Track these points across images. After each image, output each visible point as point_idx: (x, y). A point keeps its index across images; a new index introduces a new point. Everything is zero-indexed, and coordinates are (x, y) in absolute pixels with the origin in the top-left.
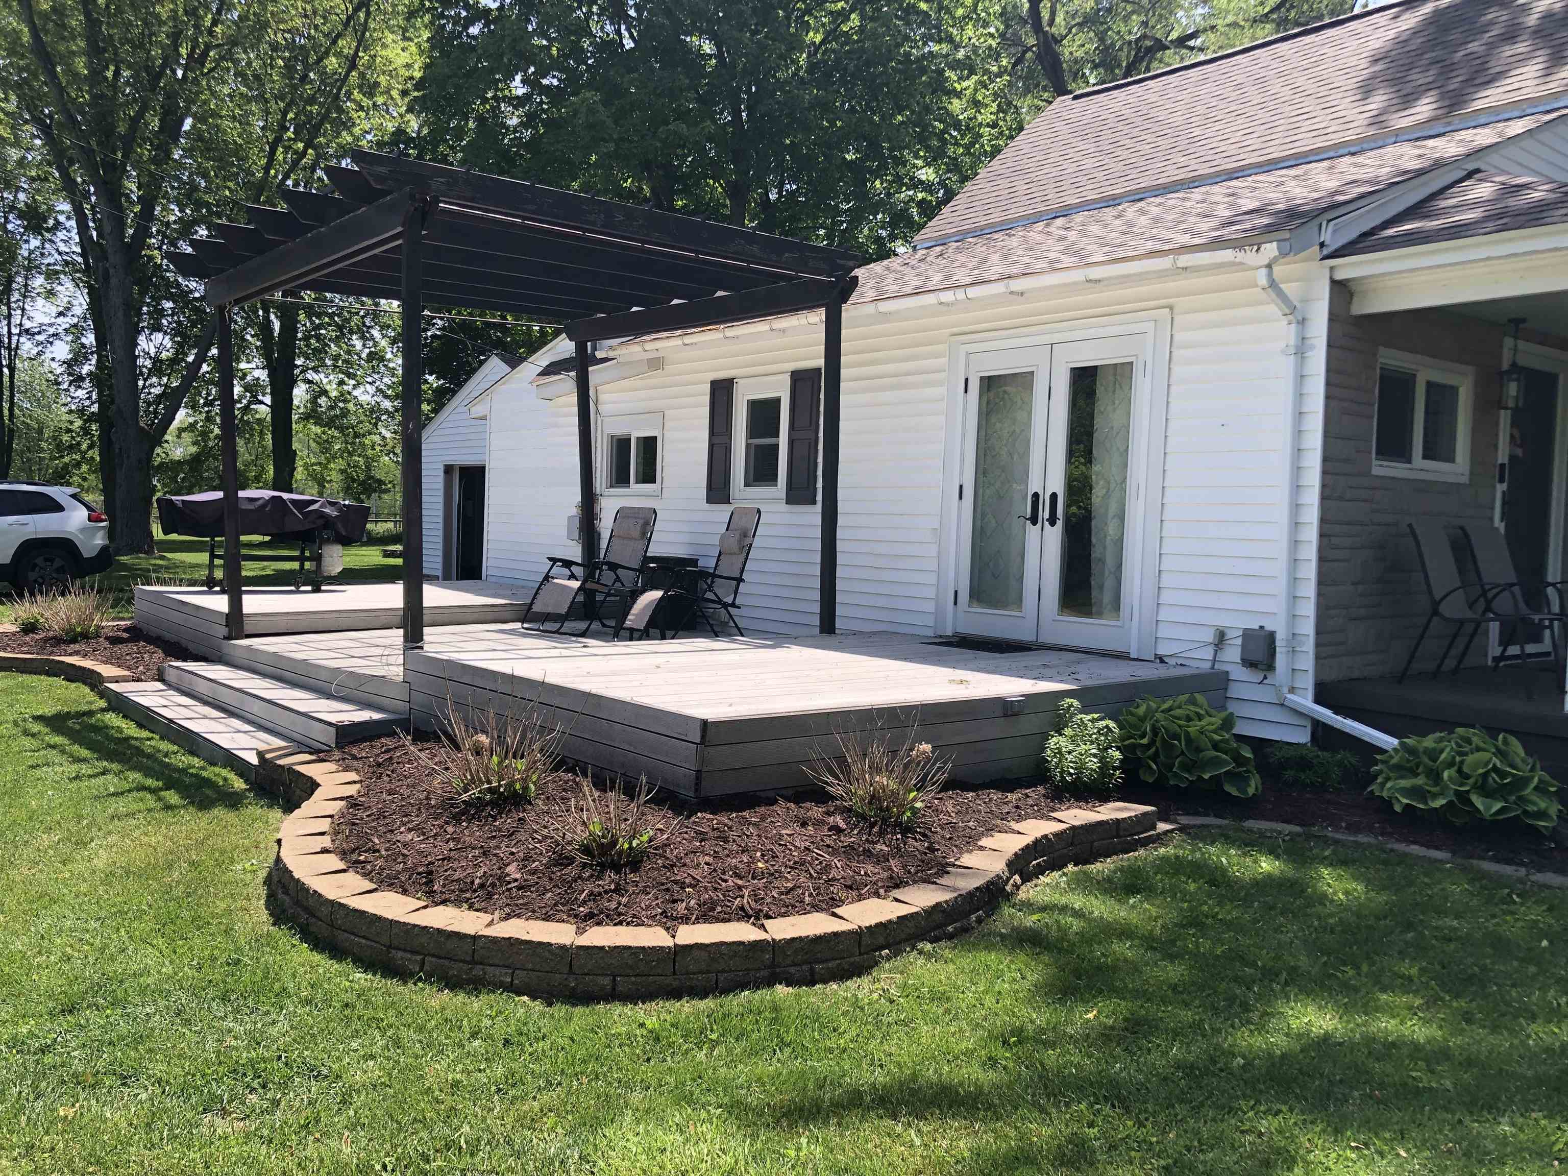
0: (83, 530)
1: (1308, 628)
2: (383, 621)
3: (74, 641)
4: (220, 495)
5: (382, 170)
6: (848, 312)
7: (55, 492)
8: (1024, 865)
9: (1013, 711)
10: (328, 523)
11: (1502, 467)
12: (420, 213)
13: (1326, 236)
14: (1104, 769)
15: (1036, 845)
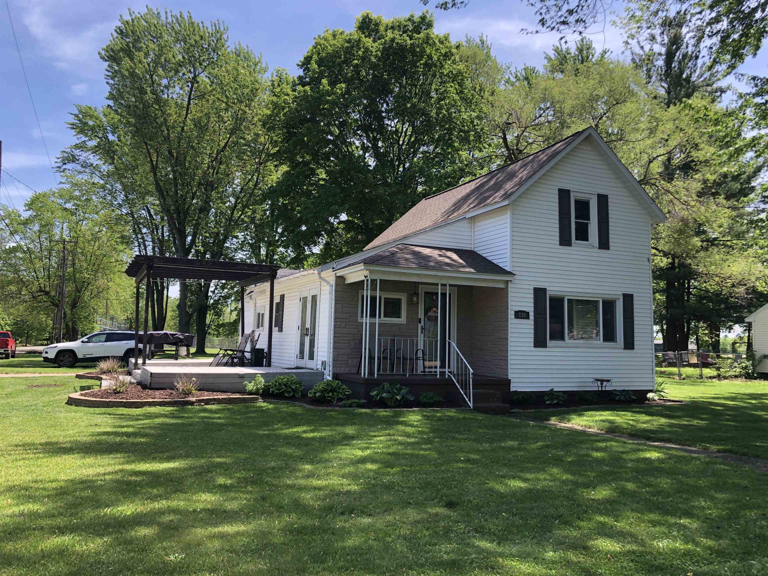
1: (331, 360)
3: (108, 372)
8: (207, 402)
9: (242, 376)
10: (181, 340)
11: (420, 319)
12: (150, 267)
13: (335, 266)
14: (258, 389)
15: (214, 399)
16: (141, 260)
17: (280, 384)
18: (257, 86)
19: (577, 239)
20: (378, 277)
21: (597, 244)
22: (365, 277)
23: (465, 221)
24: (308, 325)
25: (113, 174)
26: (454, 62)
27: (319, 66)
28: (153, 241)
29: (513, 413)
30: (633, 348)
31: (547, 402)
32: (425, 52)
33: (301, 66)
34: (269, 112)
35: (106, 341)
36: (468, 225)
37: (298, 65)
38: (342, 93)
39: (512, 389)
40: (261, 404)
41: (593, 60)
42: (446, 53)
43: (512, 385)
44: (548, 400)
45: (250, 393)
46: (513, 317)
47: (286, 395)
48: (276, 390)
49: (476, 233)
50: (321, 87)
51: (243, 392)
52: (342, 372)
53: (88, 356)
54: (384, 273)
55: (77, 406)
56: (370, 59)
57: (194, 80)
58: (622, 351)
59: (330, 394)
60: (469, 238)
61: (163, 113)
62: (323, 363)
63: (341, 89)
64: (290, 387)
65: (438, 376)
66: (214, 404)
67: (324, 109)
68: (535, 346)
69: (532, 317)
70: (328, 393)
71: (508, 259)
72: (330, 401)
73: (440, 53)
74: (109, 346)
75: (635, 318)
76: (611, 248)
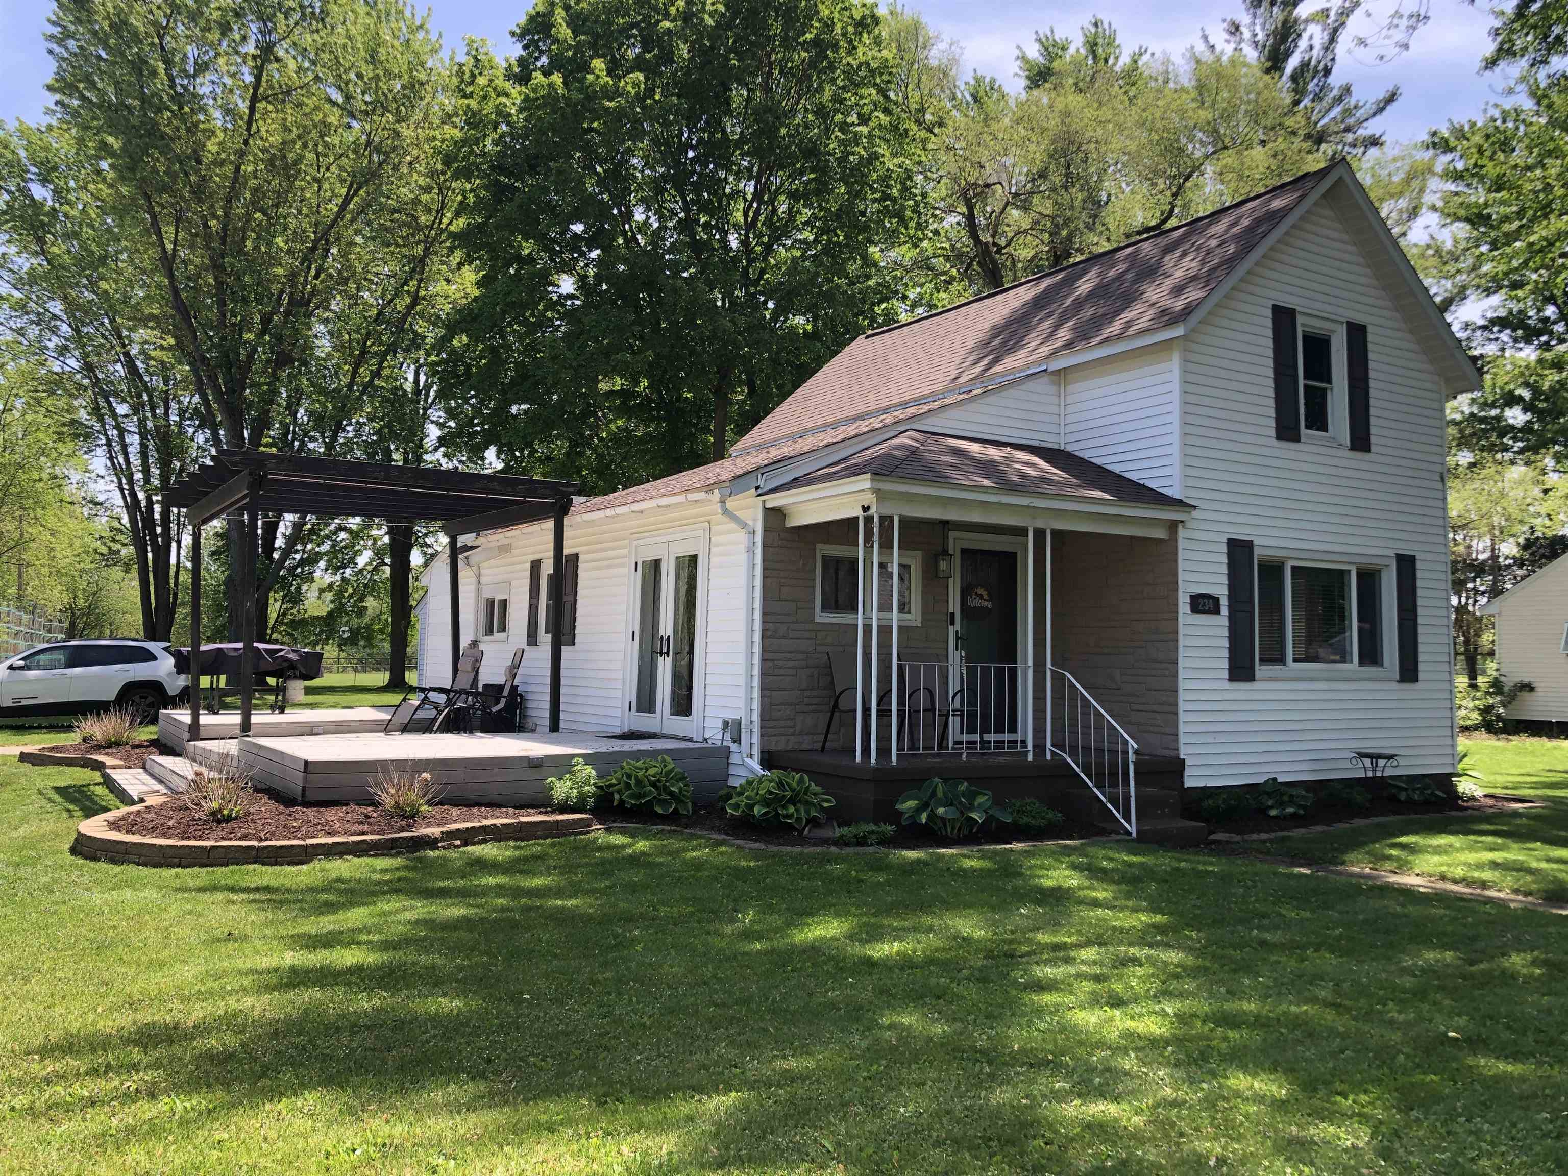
0: (169, 674)
1: (756, 717)
2: (298, 730)
3: (109, 747)
4: (240, 645)
5: (237, 458)
6: (567, 521)
7: (152, 646)
8: (468, 837)
9: (535, 764)
10: (292, 665)
11: (953, 615)
12: (258, 482)
13: (761, 483)
14: (582, 797)
15: (484, 828)
16: (234, 464)
17: (639, 782)
18: (423, 76)
19: (1307, 427)
20: (897, 511)
21: (1346, 440)
22: (865, 509)
23: (1045, 379)
24: (666, 628)
25: (45, 277)
26: (877, 42)
27: (575, 33)
28: (143, 434)
29: (1215, 842)
30: (1416, 680)
31: (1273, 813)
32: (817, 12)
33: (522, 36)
34: (458, 134)
35: (70, 664)
36: (1053, 389)
37: (513, 34)
38: (637, 94)
39: (1189, 783)
40: (599, 834)
41: (1117, 69)
42: (864, 17)
43: (1187, 772)
44: (1272, 807)
45: (564, 808)
46: (1187, 609)
47: (659, 810)
48: (632, 796)
49: (1070, 409)
50: (590, 77)
51: (544, 803)
52: (781, 747)
53: (24, 703)
54: (909, 498)
55: (113, 861)
56: (702, 20)
57: (266, 52)
58: (1395, 686)
59: (792, 809)
60: (1055, 419)
61: (192, 129)
62: (733, 728)
63: (636, 85)
64: (665, 788)
65: (1030, 758)
66: (485, 841)
67: (591, 130)
68: (1232, 679)
69: (1224, 611)
70: (784, 807)
71: (1176, 471)
72: (791, 827)
73: (851, 17)
74: (77, 677)
75: (1420, 611)
76: (1373, 448)
